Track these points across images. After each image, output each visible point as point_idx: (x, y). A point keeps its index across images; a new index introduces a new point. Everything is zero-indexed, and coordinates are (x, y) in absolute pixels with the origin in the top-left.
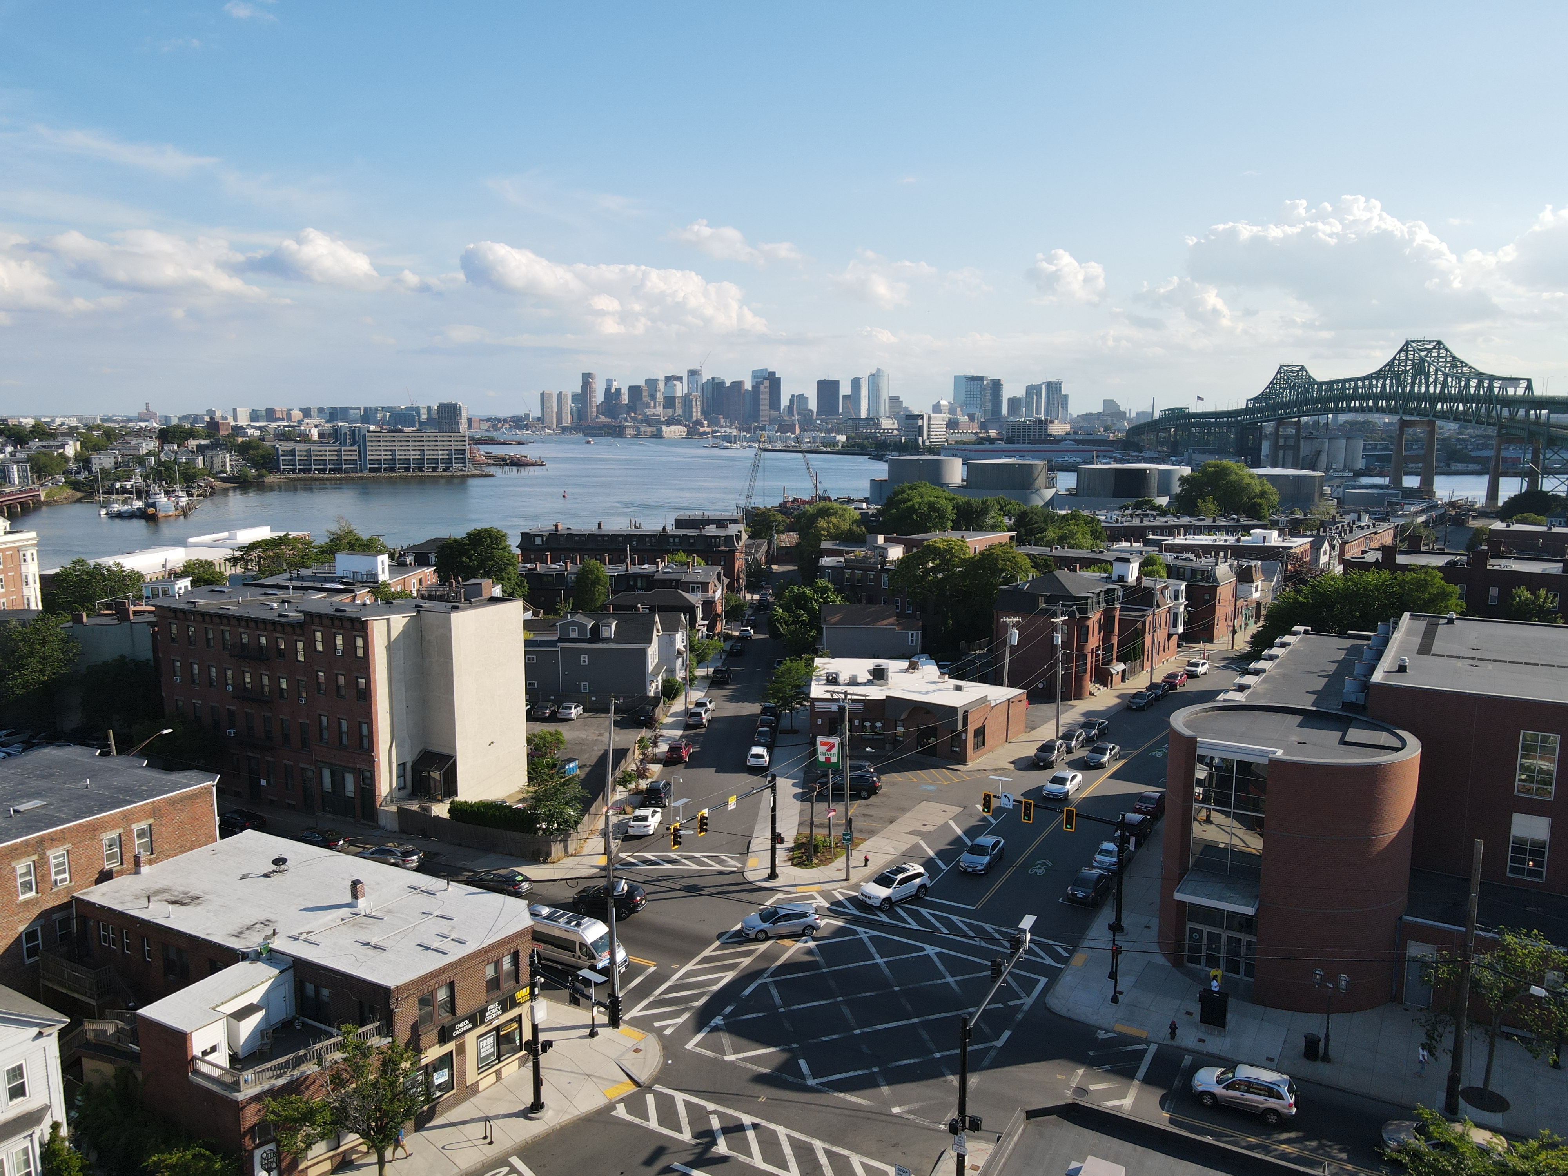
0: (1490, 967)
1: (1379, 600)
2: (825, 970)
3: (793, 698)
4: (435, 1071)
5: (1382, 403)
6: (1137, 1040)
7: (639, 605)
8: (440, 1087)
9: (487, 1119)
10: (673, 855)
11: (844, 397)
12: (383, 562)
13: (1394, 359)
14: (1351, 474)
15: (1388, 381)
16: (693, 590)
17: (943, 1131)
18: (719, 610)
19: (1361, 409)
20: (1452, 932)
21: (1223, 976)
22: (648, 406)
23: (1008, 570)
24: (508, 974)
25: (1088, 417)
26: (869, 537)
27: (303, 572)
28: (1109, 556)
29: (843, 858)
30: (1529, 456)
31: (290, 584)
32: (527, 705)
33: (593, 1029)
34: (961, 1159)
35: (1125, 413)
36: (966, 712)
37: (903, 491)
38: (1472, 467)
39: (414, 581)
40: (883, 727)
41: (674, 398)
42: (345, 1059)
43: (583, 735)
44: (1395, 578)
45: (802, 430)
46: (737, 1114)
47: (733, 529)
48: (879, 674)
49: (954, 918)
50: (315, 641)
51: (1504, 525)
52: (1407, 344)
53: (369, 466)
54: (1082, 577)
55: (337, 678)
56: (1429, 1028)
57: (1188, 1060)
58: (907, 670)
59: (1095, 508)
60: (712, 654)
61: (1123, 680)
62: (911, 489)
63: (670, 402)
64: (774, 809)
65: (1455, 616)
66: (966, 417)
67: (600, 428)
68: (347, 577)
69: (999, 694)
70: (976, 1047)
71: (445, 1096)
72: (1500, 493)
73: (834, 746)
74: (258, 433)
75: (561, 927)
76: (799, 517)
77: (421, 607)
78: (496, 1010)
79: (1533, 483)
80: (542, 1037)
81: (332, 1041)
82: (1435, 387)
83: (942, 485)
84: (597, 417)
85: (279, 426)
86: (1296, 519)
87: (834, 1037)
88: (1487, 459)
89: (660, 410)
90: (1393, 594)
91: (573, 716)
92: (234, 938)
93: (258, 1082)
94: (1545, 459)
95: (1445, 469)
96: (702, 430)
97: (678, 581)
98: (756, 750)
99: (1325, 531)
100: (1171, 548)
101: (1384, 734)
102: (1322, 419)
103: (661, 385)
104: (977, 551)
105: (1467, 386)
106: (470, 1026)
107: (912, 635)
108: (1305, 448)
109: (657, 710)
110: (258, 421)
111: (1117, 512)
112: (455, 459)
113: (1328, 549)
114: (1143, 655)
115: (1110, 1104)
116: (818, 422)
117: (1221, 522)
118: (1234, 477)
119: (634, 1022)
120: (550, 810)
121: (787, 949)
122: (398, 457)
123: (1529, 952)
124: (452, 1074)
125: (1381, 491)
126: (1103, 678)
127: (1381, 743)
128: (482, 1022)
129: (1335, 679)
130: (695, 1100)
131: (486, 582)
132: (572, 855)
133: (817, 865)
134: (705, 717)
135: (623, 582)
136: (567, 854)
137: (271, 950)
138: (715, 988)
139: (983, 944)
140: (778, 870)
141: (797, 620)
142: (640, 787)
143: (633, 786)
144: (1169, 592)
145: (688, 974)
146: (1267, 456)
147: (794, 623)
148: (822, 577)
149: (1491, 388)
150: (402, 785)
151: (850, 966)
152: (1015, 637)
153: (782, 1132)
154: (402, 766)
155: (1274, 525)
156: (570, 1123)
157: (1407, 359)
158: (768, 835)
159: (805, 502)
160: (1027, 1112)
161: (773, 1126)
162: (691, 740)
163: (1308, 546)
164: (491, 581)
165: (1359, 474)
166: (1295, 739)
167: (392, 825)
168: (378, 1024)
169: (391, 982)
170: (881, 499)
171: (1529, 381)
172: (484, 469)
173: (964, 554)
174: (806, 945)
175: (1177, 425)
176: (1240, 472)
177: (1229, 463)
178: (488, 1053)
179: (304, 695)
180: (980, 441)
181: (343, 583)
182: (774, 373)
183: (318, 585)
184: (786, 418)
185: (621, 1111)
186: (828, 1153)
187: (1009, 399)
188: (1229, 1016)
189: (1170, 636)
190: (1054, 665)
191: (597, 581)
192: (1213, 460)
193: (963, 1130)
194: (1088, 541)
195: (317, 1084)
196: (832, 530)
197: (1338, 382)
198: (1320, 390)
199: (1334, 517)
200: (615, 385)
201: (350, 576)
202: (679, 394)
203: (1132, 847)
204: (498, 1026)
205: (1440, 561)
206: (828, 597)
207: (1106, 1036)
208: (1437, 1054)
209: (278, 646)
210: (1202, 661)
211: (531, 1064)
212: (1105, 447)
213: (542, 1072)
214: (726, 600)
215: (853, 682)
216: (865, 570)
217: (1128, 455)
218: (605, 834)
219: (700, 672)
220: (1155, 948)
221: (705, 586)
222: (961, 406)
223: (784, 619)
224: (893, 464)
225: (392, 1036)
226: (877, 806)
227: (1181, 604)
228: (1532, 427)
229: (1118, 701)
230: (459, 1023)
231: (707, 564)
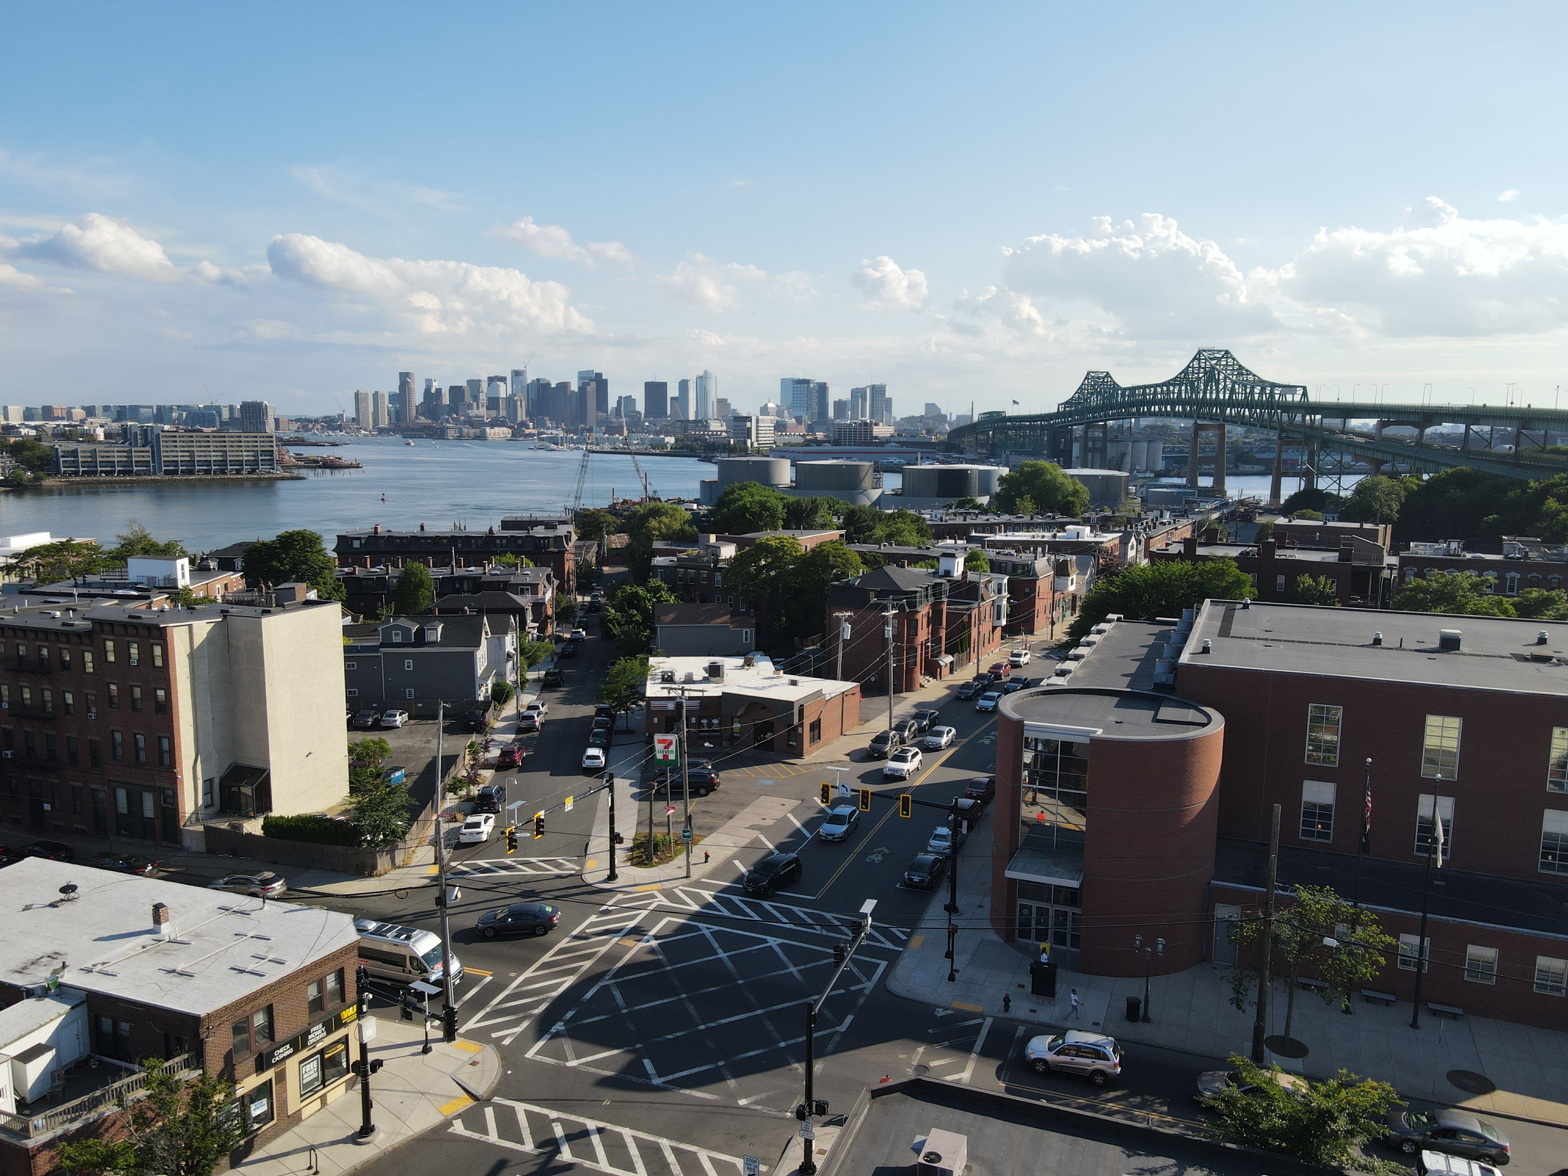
0: (1288, 921)
1: (1183, 589)
2: (668, 968)
3: (628, 699)
4: (252, 1102)
5: (1178, 408)
6: (973, 1015)
7: (466, 608)
8: (258, 1119)
9: (312, 1148)
10: (508, 861)
11: (672, 399)
12: (182, 566)
13: (1188, 366)
14: (1152, 475)
15: (1183, 388)
16: (522, 592)
17: (790, 1119)
18: (550, 612)
19: (1160, 414)
20: (1254, 893)
21: (1051, 948)
22: (470, 407)
23: (839, 567)
24: (333, 993)
25: (911, 420)
26: (701, 535)
27: (90, 578)
28: (935, 552)
29: (684, 855)
30: (1305, 458)
31: (75, 591)
32: (347, 714)
33: (426, 1045)
34: (808, 1144)
35: (945, 416)
36: (802, 706)
37: (733, 492)
38: (1257, 468)
39: (218, 586)
40: (720, 725)
41: (498, 399)
42: (149, 1097)
43: (409, 742)
44: (1197, 569)
45: (630, 431)
46: (581, 1120)
47: (562, 530)
48: (714, 672)
49: (795, 909)
50: (106, 652)
51: (1287, 520)
52: (1199, 353)
53: (164, 468)
54: (911, 572)
55: (132, 691)
56: (1236, 983)
57: (1021, 1030)
58: (742, 667)
59: (920, 507)
60: (543, 657)
61: (951, 672)
62: (741, 489)
63: (493, 403)
64: (612, 809)
65: (1249, 602)
66: (794, 420)
67: (420, 430)
68: (142, 583)
69: (833, 687)
70: (820, 1033)
71: (264, 1128)
72: (1282, 492)
73: (671, 743)
74: (33, 433)
75: (388, 942)
76: (628, 518)
77: (228, 612)
78: (320, 1031)
79: (1310, 482)
80: (371, 1057)
81: (134, 1078)
82: (1224, 393)
83: (774, 486)
84: (416, 418)
85: (58, 425)
86: (1106, 516)
87: (678, 1034)
88: (1270, 461)
89: (483, 411)
90: (1194, 584)
91: (398, 723)
92: (16, 974)
93: (49, 1127)
94: (1319, 460)
95: (1234, 470)
96: (527, 431)
97: (506, 583)
98: (591, 752)
99: (1131, 528)
100: (993, 544)
101: (1192, 711)
102: (1126, 423)
103: (484, 386)
104: (808, 549)
105: (1252, 392)
106: (291, 1051)
107: (746, 632)
108: (1112, 451)
109: (487, 715)
110: (33, 420)
111: (941, 511)
112: (262, 460)
113: (1135, 544)
114: (970, 647)
115: (949, 1078)
116: (647, 424)
117: (1038, 519)
118: (1049, 477)
119: (471, 1035)
120: (375, 821)
121: (630, 949)
122: (197, 459)
123: (1322, 906)
124: (272, 1104)
125: (1180, 490)
126: (932, 670)
127: (1189, 720)
128: (305, 1046)
129: (1146, 662)
130: (536, 1109)
131: (300, 587)
132: (399, 867)
133: (657, 864)
134: (538, 720)
135: (448, 585)
136: (394, 866)
137: (61, 985)
138: (555, 994)
139: (825, 933)
140: (617, 871)
141: (630, 620)
142: (472, 793)
143: (463, 792)
144: (993, 586)
145: (527, 982)
146: (1077, 458)
147: (627, 623)
148: (655, 576)
149: (1272, 394)
150: (209, 803)
151: (693, 962)
152: (847, 632)
153: (627, 1133)
154: (208, 782)
155: (1086, 522)
156: (403, 1145)
157: (1200, 367)
158: (608, 834)
159: (634, 504)
160: (872, 1091)
161: (618, 1129)
162: (524, 744)
163: (1117, 541)
164: (305, 585)
165: (1159, 475)
166: (1113, 718)
167: (199, 846)
168: (186, 1056)
169: (200, 1009)
170: (711, 500)
171: (1304, 388)
172: (294, 471)
173: (796, 552)
174: (648, 944)
175: (995, 428)
176: (1054, 472)
177: (1043, 463)
178: (311, 1078)
179: (94, 710)
180: (808, 443)
181: (137, 589)
182: (601, 374)
183: (108, 592)
184: (614, 420)
185: (458, 1128)
186: (676, 1151)
187: (835, 402)
188: (1058, 986)
189: (994, 628)
190: (886, 658)
191: (421, 584)
192: (1030, 461)
193: (810, 1115)
194: (915, 538)
195: (118, 1124)
196: (664, 530)
197: (1139, 388)
198: (1123, 395)
199: (1139, 514)
200: (435, 385)
201: (145, 580)
202: (503, 395)
203: (964, 831)
204: (322, 1049)
205: (1234, 552)
206: (661, 596)
207: (944, 1013)
208: (1244, 1007)
209: (61, 657)
210: (1026, 651)
211: (359, 1086)
212: (929, 449)
213: (372, 1094)
214: (556, 601)
215: (689, 680)
216: (699, 569)
217: (950, 457)
218: (435, 843)
219: (531, 675)
220: (987, 924)
221: (534, 588)
222: (788, 409)
223: (617, 619)
224: (722, 465)
225: (203, 1068)
226: (716, 803)
227: (1004, 597)
228: (1309, 431)
229: (947, 692)
230: (278, 1049)
231: (536, 566)
